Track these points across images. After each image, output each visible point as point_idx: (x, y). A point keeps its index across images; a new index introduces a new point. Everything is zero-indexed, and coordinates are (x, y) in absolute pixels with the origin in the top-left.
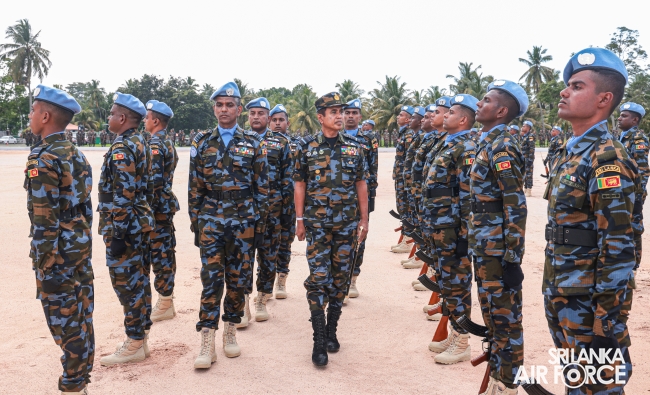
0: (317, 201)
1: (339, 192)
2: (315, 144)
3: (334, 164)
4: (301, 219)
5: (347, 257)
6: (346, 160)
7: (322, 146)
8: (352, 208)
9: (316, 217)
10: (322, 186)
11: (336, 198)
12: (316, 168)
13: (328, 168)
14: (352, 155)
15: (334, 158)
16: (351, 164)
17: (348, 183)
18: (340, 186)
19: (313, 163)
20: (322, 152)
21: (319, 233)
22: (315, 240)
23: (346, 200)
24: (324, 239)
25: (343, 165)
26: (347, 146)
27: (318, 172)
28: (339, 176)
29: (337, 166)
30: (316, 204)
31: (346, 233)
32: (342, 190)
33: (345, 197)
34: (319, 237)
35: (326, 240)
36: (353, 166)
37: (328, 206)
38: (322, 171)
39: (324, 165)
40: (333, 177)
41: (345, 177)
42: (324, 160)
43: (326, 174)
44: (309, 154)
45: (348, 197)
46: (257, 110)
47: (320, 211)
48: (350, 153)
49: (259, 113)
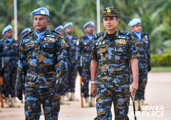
0: (102, 72)
1: (113, 67)
2: (101, 38)
3: (110, 50)
4: (93, 82)
5: (122, 106)
6: (118, 47)
7: (105, 38)
8: (124, 76)
9: (102, 81)
10: (104, 63)
11: (111, 70)
12: (100, 52)
13: (107, 52)
14: (122, 44)
15: (110, 47)
16: (120, 50)
17: (119, 61)
18: (114, 63)
19: (99, 49)
20: (104, 43)
21: (103, 89)
22: (100, 93)
23: (119, 71)
24: (106, 92)
25: (116, 50)
26: (120, 38)
27: (101, 54)
28: (113, 57)
29: (112, 51)
30: (102, 74)
31: (120, 90)
32: (115, 65)
33: (117, 70)
34: (102, 91)
35: (108, 93)
36: (122, 51)
37: (108, 75)
38: (104, 54)
39: (104, 50)
40: (110, 58)
41: (117, 58)
42: (105, 47)
43: (106, 56)
44: (97, 44)
45: (120, 69)
46: (38, 17)
47: (104, 78)
48: (121, 43)
49: (40, 19)
